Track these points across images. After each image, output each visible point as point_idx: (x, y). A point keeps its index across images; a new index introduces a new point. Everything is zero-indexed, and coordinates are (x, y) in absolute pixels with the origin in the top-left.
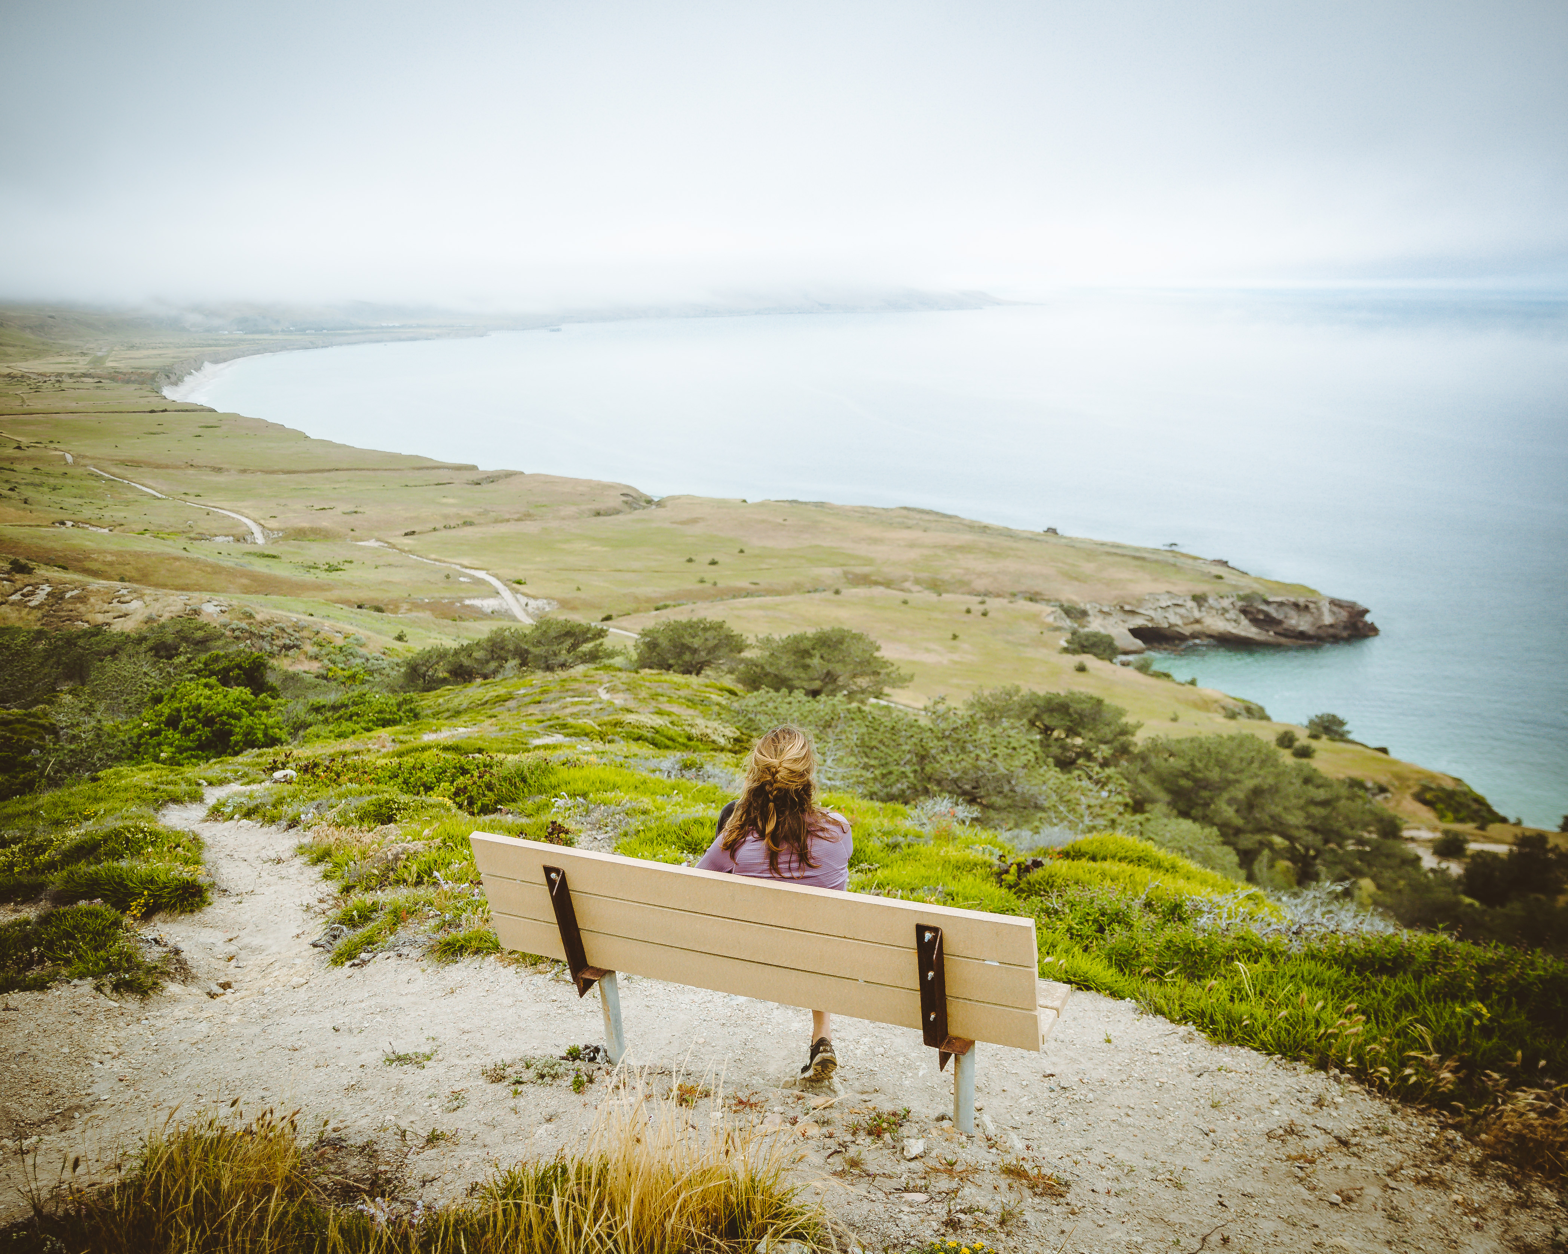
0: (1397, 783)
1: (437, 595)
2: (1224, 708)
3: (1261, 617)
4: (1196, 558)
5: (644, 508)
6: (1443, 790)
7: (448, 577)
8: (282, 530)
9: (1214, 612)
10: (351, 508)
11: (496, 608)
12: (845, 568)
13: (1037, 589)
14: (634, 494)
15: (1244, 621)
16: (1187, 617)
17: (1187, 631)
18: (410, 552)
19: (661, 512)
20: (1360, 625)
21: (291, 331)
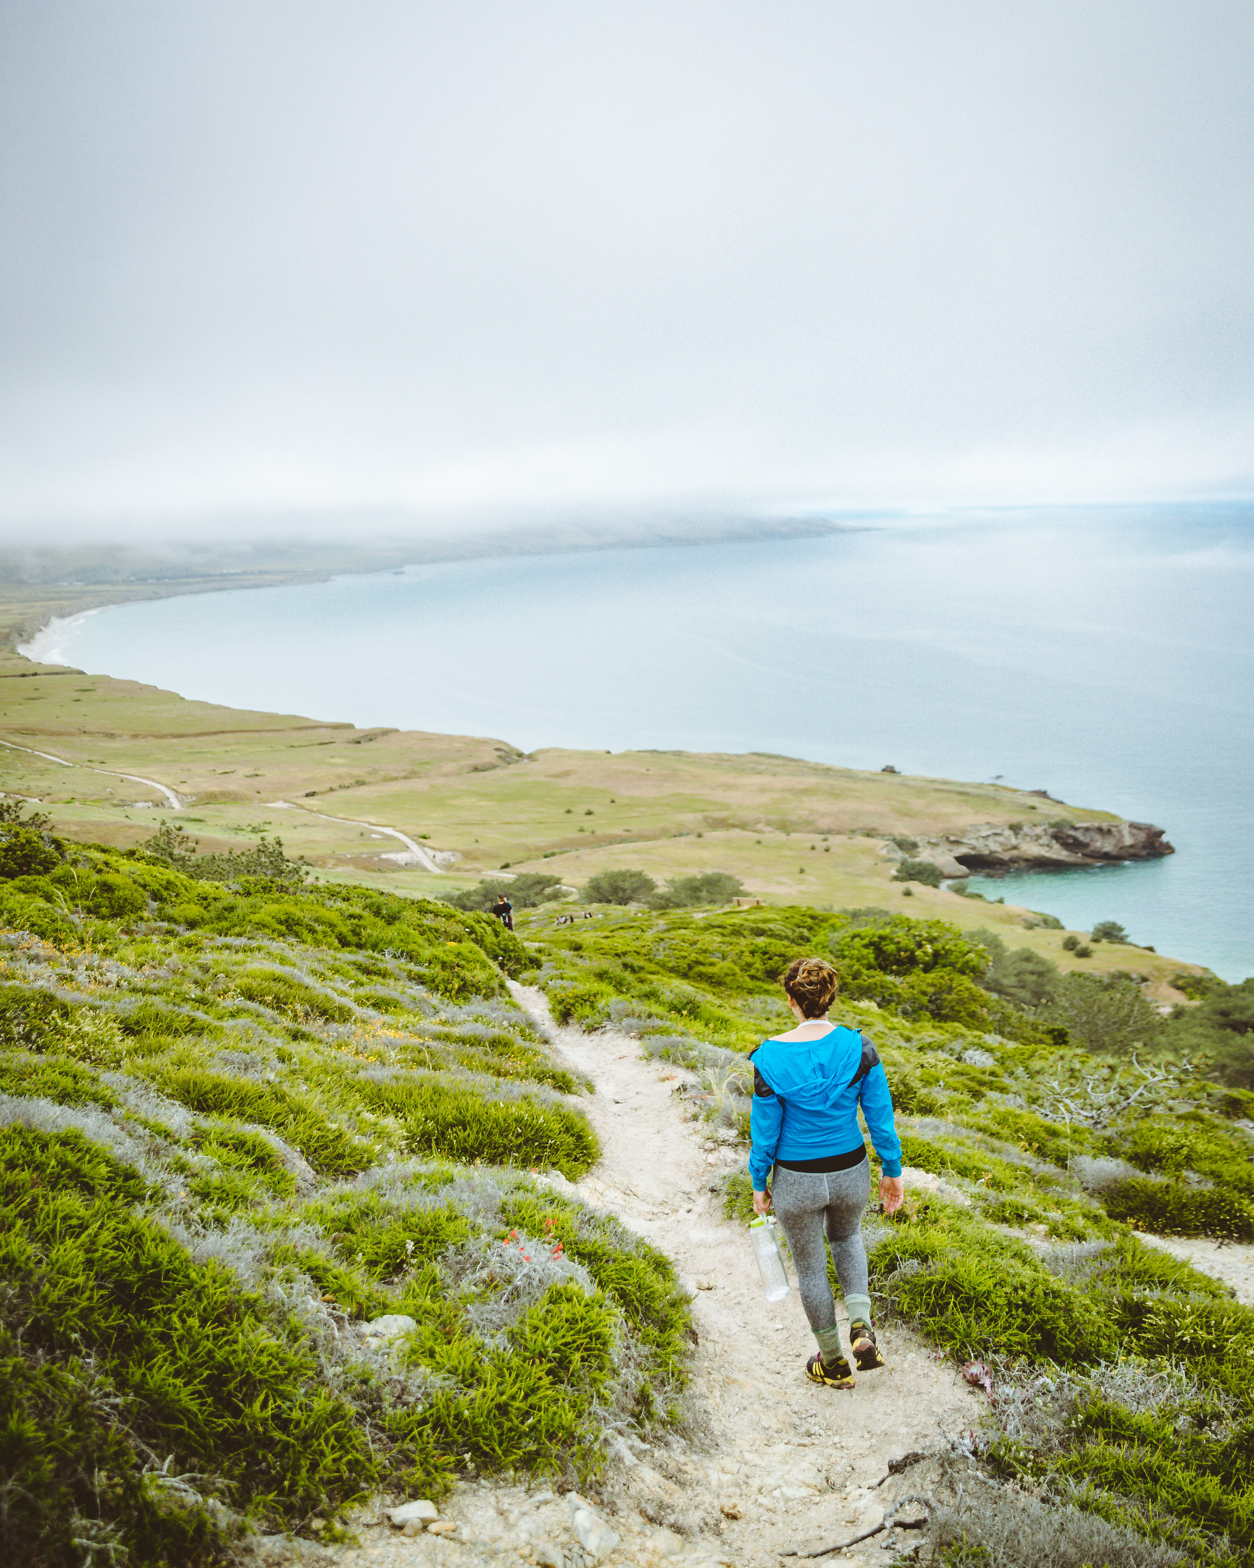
0: (1156, 974)
1: (356, 851)
2: (1024, 920)
3: (1071, 841)
4: (1015, 791)
5: (517, 761)
6: (1193, 977)
7: (362, 834)
8: (195, 795)
9: (1028, 839)
10: (251, 772)
11: (409, 860)
12: (705, 813)
13: (873, 825)
14: (506, 749)
15: (1056, 846)
16: (1006, 845)
17: (1006, 856)
18: (319, 812)
19: (533, 766)
20: (1157, 844)
21: (132, 581)
